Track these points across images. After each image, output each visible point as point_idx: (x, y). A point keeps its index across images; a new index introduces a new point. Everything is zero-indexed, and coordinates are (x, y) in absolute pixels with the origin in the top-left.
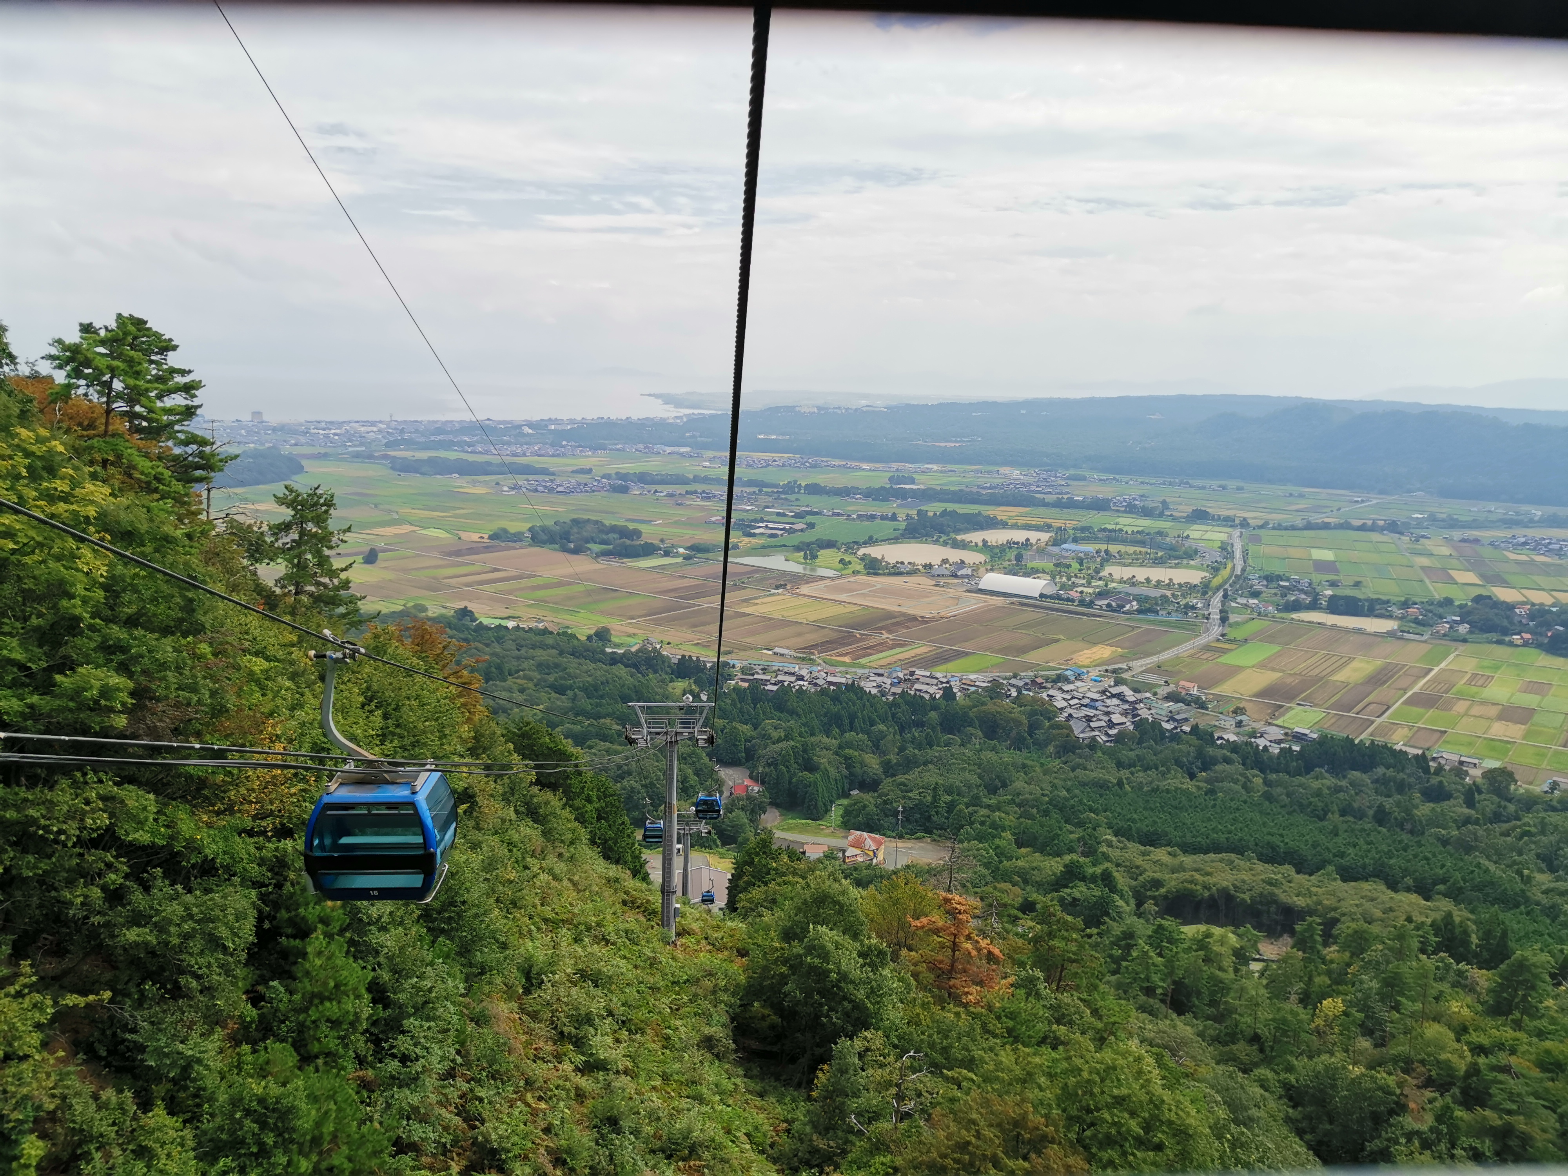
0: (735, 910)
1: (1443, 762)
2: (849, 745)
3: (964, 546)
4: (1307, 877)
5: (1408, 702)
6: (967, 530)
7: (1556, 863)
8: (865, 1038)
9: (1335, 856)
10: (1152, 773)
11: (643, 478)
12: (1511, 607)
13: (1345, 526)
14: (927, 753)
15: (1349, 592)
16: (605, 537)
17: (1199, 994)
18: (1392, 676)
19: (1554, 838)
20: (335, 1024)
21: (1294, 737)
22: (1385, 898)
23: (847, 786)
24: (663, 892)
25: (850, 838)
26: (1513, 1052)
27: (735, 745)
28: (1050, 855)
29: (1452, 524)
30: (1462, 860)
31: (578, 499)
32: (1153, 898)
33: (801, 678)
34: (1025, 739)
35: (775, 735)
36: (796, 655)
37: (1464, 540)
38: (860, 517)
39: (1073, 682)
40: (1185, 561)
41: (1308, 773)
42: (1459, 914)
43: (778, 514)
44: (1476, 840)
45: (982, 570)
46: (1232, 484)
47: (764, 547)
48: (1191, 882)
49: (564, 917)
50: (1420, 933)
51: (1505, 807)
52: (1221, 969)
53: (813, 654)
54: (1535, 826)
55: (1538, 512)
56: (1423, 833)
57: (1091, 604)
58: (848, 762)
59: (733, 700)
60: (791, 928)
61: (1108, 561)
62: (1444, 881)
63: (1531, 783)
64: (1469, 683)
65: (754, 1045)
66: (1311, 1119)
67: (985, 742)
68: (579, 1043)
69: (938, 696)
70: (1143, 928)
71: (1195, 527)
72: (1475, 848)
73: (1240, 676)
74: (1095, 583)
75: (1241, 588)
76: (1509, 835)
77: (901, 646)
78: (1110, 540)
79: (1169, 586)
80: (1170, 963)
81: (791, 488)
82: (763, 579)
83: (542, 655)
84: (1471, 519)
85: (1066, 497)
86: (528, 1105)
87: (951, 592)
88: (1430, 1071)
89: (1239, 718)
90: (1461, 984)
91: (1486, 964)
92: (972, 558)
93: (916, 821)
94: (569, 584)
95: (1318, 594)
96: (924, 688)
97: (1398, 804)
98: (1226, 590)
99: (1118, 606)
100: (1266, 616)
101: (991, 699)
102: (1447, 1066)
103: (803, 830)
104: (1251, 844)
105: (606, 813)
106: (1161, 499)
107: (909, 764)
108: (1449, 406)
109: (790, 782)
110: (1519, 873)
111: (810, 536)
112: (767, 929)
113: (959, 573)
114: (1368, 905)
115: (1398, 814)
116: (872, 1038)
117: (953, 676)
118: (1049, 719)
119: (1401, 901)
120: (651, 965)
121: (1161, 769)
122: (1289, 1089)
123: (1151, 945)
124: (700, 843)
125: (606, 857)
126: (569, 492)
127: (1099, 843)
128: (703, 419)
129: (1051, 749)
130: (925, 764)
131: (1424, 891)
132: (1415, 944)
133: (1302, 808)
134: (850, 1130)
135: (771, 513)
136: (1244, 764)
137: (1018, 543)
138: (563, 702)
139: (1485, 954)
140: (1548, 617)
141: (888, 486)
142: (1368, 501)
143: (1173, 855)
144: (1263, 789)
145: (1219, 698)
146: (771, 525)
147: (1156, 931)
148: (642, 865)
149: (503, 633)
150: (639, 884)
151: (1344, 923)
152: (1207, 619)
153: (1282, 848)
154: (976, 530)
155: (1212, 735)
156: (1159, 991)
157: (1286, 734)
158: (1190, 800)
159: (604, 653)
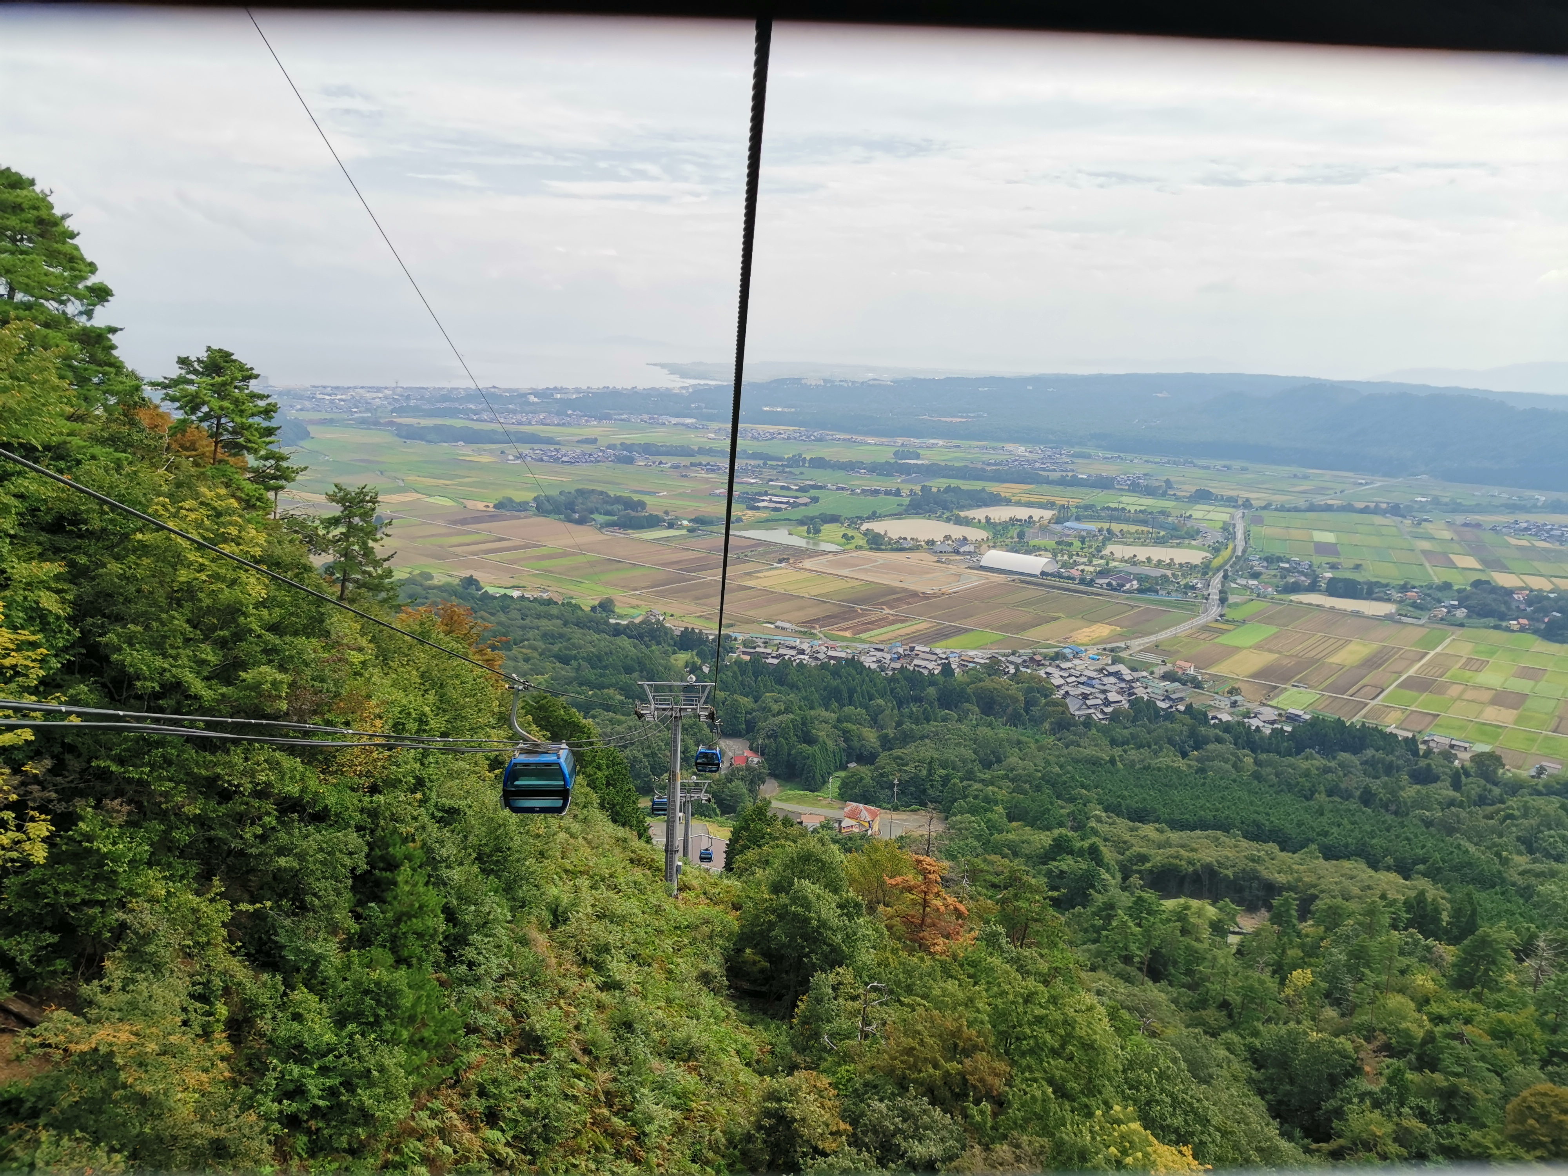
0: (731, 870)
1: (1432, 744)
2: (848, 719)
3: (967, 522)
4: (1290, 854)
5: (1401, 686)
6: (970, 507)
7: (1535, 845)
8: (838, 974)
9: (1318, 834)
10: (1145, 751)
11: (648, 449)
12: (1509, 592)
13: (1348, 508)
14: (924, 728)
15: (1348, 575)
16: (609, 508)
17: (1175, 963)
18: (1388, 659)
19: (1535, 821)
20: (420, 935)
21: (1288, 717)
22: (1364, 876)
23: (845, 758)
24: (666, 851)
25: (847, 809)
26: (1468, 1021)
27: (735, 717)
28: (1040, 828)
29: (1456, 508)
30: (1443, 841)
31: (584, 469)
32: (1139, 872)
33: (802, 652)
34: (1021, 715)
35: (775, 707)
36: (797, 628)
37: (1466, 525)
38: (864, 491)
39: (1071, 660)
40: (1187, 541)
41: (1298, 753)
42: (1433, 892)
43: (782, 488)
44: (1459, 822)
45: (984, 546)
46: (1237, 464)
47: (767, 521)
48: (1176, 857)
49: (582, 869)
50: (1392, 909)
51: (1490, 791)
52: (1198, 940)
53: (814, 628)
54: (1518, 809)
55: (1541, 498)
56: (1407, 814)
57: (1091, 583)
58: (846, 735)
59: (734, 673)
60: (780, 882)
61: (1110, 539)
62: (1424, 861)
63: (1519, 768)
64: (1463, 667)
65: (746, 986)
66: (1273, 1080)
67: (981, 718)
68: (599, 968)
69: (936, 672)
70: (1125, 899)
71: (1198, 507)
72: (1457, 830)
73: (1237, 657)
74: (1096, 562)
75: (1241, 569)
76: (1492, 818)
77: (902, 621)
78: (1112, 519)
79: (1170, 566)
80: (1147, 933)
81: (796, 461)
82: (766, 553)
83: (546, 625)
84: (1474, 503)
85: (1070, 474)
86: (561, 1008)
87: (953, 568)
88: (1390, 1038)
89: (1234, 698)
90: (1429, 959)
91: (1454, 940)
92: (975, 534)
93: (912, 794)
94: (574, 554)
95: (1317, 577)
96: (923, 663)
97: (1385, 785)
98: (1226, 571)
99: (1118, 585)
100: (1265, 597)
101: (989, 675)
102: (1407, 1034)
103: (801, 800)
104: (1237, 822)
105: (614, 780)
106: (1165, 478)
107: (906, 739)
108: (1457, 388)
109: (789, 755)
110: (1498, 855)
111: (813, 511)
112: (759, 884)
113: (961, 550)
114: (1346, 883)
115: (1383, 795)
116: (845, 973)
117: (952, 652)
118: (1046, 696)
119: (1379, 880)
120: (656, 912)
121: (1153, 747)
122: (1254, 1053)
123: (1131, 916)
124: (701, 811)
125: (615, 821)
126: (573, 462)
127: (1088, 818)
128: (709, 390)
129: (1047, 725)
130: (922, 738)
131: (1405, 871)
132: (1386, 920)
133: (1290, 787)
134: (824, 1049)
135: (775, 487)
136: (1235, 744)
137: (1021, 520)
138: (567, 672)
139: (1455, 931)
140: (1545, 603)
141: (893, 461)
142: (1372, 483)
143: (1161, 831)
144: (1253, 768)
145: (1215, 678)
146: (775, 499)
147: (1135, 903)
148: (646, 830)
149: (508, 602)
150: (642, 844)
151: (1322, 899)
152: (1207, 599)
153: (1267, 826)
154: (979, 506)
155: (1206, 715)
156: (1136, 959)
157: (1280, 715)
158: (1181, 779)
159: (607, 623)
